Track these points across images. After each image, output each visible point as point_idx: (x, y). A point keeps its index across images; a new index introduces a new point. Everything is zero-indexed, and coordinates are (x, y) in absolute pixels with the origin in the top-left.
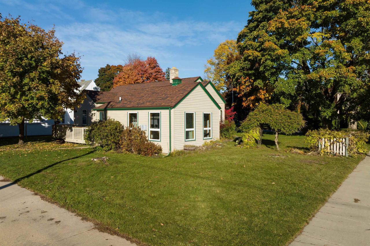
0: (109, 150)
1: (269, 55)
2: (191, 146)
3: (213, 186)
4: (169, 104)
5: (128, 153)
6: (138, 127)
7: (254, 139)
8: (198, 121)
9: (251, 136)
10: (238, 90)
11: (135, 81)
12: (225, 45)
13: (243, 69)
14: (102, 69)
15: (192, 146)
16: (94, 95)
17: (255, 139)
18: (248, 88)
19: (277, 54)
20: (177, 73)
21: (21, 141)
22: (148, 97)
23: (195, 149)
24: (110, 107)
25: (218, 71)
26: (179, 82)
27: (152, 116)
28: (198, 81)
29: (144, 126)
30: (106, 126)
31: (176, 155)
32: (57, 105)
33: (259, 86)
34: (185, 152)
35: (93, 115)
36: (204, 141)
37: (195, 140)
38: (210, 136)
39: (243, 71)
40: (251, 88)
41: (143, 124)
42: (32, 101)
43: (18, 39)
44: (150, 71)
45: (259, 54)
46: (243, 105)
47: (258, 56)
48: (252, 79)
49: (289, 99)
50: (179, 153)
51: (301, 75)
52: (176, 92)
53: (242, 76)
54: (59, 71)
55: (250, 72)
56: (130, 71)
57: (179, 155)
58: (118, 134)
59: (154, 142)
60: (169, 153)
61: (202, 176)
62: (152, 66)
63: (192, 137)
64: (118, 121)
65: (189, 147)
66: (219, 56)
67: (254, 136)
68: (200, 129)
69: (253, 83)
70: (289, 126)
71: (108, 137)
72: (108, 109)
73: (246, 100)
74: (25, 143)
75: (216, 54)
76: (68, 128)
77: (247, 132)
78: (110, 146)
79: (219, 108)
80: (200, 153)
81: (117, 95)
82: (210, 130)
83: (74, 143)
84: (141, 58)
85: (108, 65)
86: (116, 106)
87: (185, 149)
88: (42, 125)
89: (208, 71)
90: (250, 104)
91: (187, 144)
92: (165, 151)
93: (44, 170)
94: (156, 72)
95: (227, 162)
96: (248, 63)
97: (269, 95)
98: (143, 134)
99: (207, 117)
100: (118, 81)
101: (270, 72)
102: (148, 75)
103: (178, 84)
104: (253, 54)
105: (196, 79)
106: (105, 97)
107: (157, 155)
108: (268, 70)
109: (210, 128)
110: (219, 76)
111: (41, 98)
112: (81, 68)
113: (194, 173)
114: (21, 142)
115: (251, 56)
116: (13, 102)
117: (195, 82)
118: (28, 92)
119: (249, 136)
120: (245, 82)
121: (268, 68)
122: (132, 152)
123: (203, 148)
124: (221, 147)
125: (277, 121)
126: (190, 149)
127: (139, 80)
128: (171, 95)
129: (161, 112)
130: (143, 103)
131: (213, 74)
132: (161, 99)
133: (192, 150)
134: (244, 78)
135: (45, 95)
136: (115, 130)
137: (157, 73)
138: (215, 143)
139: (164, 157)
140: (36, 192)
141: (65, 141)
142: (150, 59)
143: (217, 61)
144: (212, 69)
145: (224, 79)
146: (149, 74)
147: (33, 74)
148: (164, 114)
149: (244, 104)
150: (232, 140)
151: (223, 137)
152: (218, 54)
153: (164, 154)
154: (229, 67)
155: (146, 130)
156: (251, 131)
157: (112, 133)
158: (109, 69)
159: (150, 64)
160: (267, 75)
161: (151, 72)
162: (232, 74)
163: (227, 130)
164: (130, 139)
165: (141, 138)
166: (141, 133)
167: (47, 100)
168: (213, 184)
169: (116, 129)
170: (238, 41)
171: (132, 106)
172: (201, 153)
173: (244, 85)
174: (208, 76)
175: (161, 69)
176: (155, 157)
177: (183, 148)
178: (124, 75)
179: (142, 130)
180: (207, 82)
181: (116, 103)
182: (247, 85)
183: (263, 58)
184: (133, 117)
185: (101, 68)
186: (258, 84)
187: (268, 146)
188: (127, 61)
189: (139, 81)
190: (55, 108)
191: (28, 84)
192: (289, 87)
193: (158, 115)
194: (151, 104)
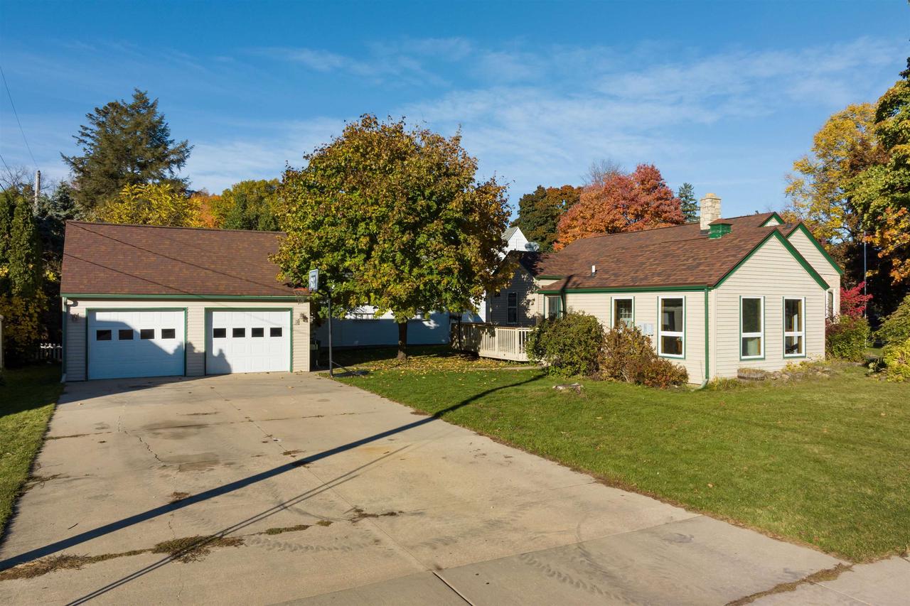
0: (573, 374)
2: (754, 371)
3: (806, 443)
4: (705, 280)
5: (614, 380)
6: (635, 329)
8: (772, 316)
9: (908, 353)
10: (877, 241)
11: (609, 223)
12: (845, 117)
13: (892, 188)
14: (527, 197)
15: (757, 372)
18: (906, 234)
20: (717, 206)
21: (402, 352)
22: (655, 264)
23: (763, 378)
24: (573, 287)
25: (825, 189)
26: (725, 231)
27: (665, 305)
28: (769, 224)
29: (649, 327)
30: (569, 326)
31: (721, 388)
34: (740, 383)
35: (530, 303)
36: (785, 363)
37: (764, 359)
38: (799, 351)
39: (892, 193)
41: (645, 323)
42: (430, 277)
43: (406, 162)
44: (645, 198)
46: (893, 278)
50: (727, 385)
52: (719, 252)
53: (887, 207)
54: (476, 218)
56: (595, 201)
57: (728, 388)
58: (592, 342)
59: (670, 360)
60: (704, 384)
61: (782, 426)
62: (648, 186)
63: (757, 351)
64: (591, 316)
65: (750, 373)
66: (826, 149)
68: (776, 334)
71: (575, 348)
72: (567, 290)
73: (901, 265)
74: (409, 358)
75: (818, 145)
76: (486, 330)
77: (897, 344)
78: (577, 366)
79: (825, 286)
80: (775, 385)
81: (577, 260)
82: (799, 338)
84: (621, 169)
85: (539, 188)
86: (587, 285)
87: (739, 377)
88: (424, 325)
89: (795, 189)
91: (744, 367)
92: (696, 378)
93: (473, 401)
94: (658, 199)
95: (841, 405)
98: (646, 342)
99: (792, 308)
100: (569, 227)
102: (640, 208)
103: (723, 234)
105: (764, 219)
106: (554, 266)
107: (676, 386)
109: (802, 334)
110: (826, 201)
113: (765, 420)
114: (401, 354)
116: (401, 280)
117: (760, 226)
119: (903, 353)
120: (898, 221)
122: (624, 380)
123: (784, 375)
124: (827, 376)
126: (752, 376)
127: (618, 220)
128: (708, 260)
129: (685, 297)
130: (646, 278)
131: (810, 198)
132: (684, 270)
133: (756, 379)
134: (894, 212)
135: (453, 264)
136: (586, 333)
137: (662, 201)
138: (814, 367)
139: (692, 391)
140: (479, 431)
141: (482, 353)
142: (642, 170)
143: (820, 163)
144: (806, 183)
145: (840, 207)
146: (642, 206)
147: (433, 226)
148: (692, 301)
149: (896, 275)
150: (859, 363)
151: (836, 356)
152: (823, 143)
153: (693, 386)
154: (852, 184)
155: (652, 335)
157: (582, 339)
158: (542, 198)
159: (643, 182)
161: (646, 200)
162: (861, 201)
163: (847, 339)
164: (619, 353)
165: (642, 351)
166: (642, 341)
167: (455, 276)
168: (806, 439)
169: (589, 331)
170: (880, 118)
171: (620, 284)
172: (778, 385)
173: (894, 228)
174: (796, 203)
175: (669, 193)
176: (674, 391)
177: (736, 375)
178: (581, 212)
179: (642, 334)
180: (794, 226)
181: (585, 278)
182: (902, 226)
184: (623, 307)
185: (525, 195)
188: (589, 177)
189: (617, 224)
191: (425, 245)
193: (678, 303)
194: (664, 280)
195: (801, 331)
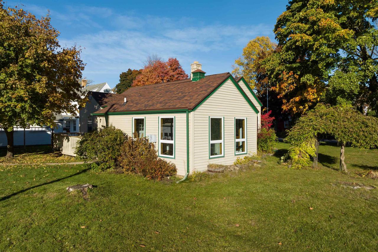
1: (325, 38)
2: (218, 166)
4: (187, 105)
5: (130, 173)
6: (145, 138)
7: (308, 156)
8: (228, 129)
9: (303, 151)
10: (277, 90)
12: (255, 42)
13: (285, 61)
14: (124, 74)
15: (221, 166)
16: (101, 98)
17: (310, 155)
18: (292, 86)
19: (338, 35)
20: (200, 68)
21: (10, 153)
22: (159, 97)
23: (222, 171)
24: (112, 111)
27: (163, 122)
29: (153, 137)
31: (197, 179)
32: (44, 108)
33: (309, 82)
34: (209, 175)
36: (235, 158)
37: (224, 157)
38: (243, 151)
39: (285, 64)
40: (295, 86)
41: (151, 134)
45: (310, 38)
46: (283, 109)
47: (309, 41)
48: (297, 75)
49: (348, 99)
50: (201, 176)
51: (369, 66)
52: (197, 89)
53: (284, 71)
54: (46, 64)
55: (294, 65)
56: (149, 73)
57: (201, 180)
58: (117, 147)
59: (166, 160)
60: (186, 177)
62: (173, 68)
63: (219, 152)
64: (118, 130)
65: (215, 168)
66: (248, 55)
67: (308, 151)
68: (231, 141)
69: (299, 80)
70: (366, 137)
72: (109, 113)
73: (287, 103)
74: (15, 156)
75: (245, 53)
76: (65, 137)
77: (297, 145)
80: (231, 176)
82: (243, 142)
83: (72, 156)
84: (161, 60)
85: (129, 70)
86: (120, 110)
87: (209, 171)
89: (236, 71)
90: (294, 107)
91: (212, 163)
92: (181, 173)
94: (178, 74)
96: (292, 54)
97: (318, 95)
98: (152, 147)
99: (239, 124)
100: (137, 85)
101: (325, 63)
102: (169, 77)
103: (200, 78)
104: (302, 38)
108: (322, 60)
109: (244, 140)
111: (20, 99)
112: (83, 64)
115: (299, 41)
118: (5, 91)
119: (300, 151)
120: (288, 79)
121: (324, 57)
122: (136, 173)
123: (236, 168)
124: (260, 166)
125: (346, 129)
126: (216, 170)
128: (190, 94)
129: (175, 117)
130: (153, 105)
132: (175, 99)
133: (219, 172)
134: (287, 73)
135: (24, 94)
136: (113, 141)
137: (180, 75)
138: (251, 160)
139: (178, 182)
141: (63, 153)
142: (171, 60)
143: (246, 61)
144: (240, 70)
145: (254, 80)
146: (171, 77)
148: (179, 119)
149: (284, 107)
150: (272, 154)
151: (260, 151)
152: (247, 52)
153: (179, 178)
154: (264, 61)
155: (155, 142)
156: (304, 144)
157: (110, 145)
158: (130, 74)
159: (171, 65)
160: (320, 67)
161: (172, 74)
162: (270, 69)
163: (266, 141)
164: (132, 155)
166: (149, 147)
169: (116, 140)
170: (277, 28)
171: (138, 109)
172: (233, 176)
173: (286, 82)
175: (184, 71)
176: (166, 182)
177: (206, 169)
178: (143, 78)
179: (149, 142)
180: (239, 79)
181: (120, 105)
182: (290, 82)
183: (316, 43)
184: (139, 124)
185: (122, 73)
186: (306, 80)
187: (325, 164)
188: (147, 62)
190: (41, 112)
192: (352, 83)
193: (171, 121)
194: (163, 106)
195: (244, 138)
